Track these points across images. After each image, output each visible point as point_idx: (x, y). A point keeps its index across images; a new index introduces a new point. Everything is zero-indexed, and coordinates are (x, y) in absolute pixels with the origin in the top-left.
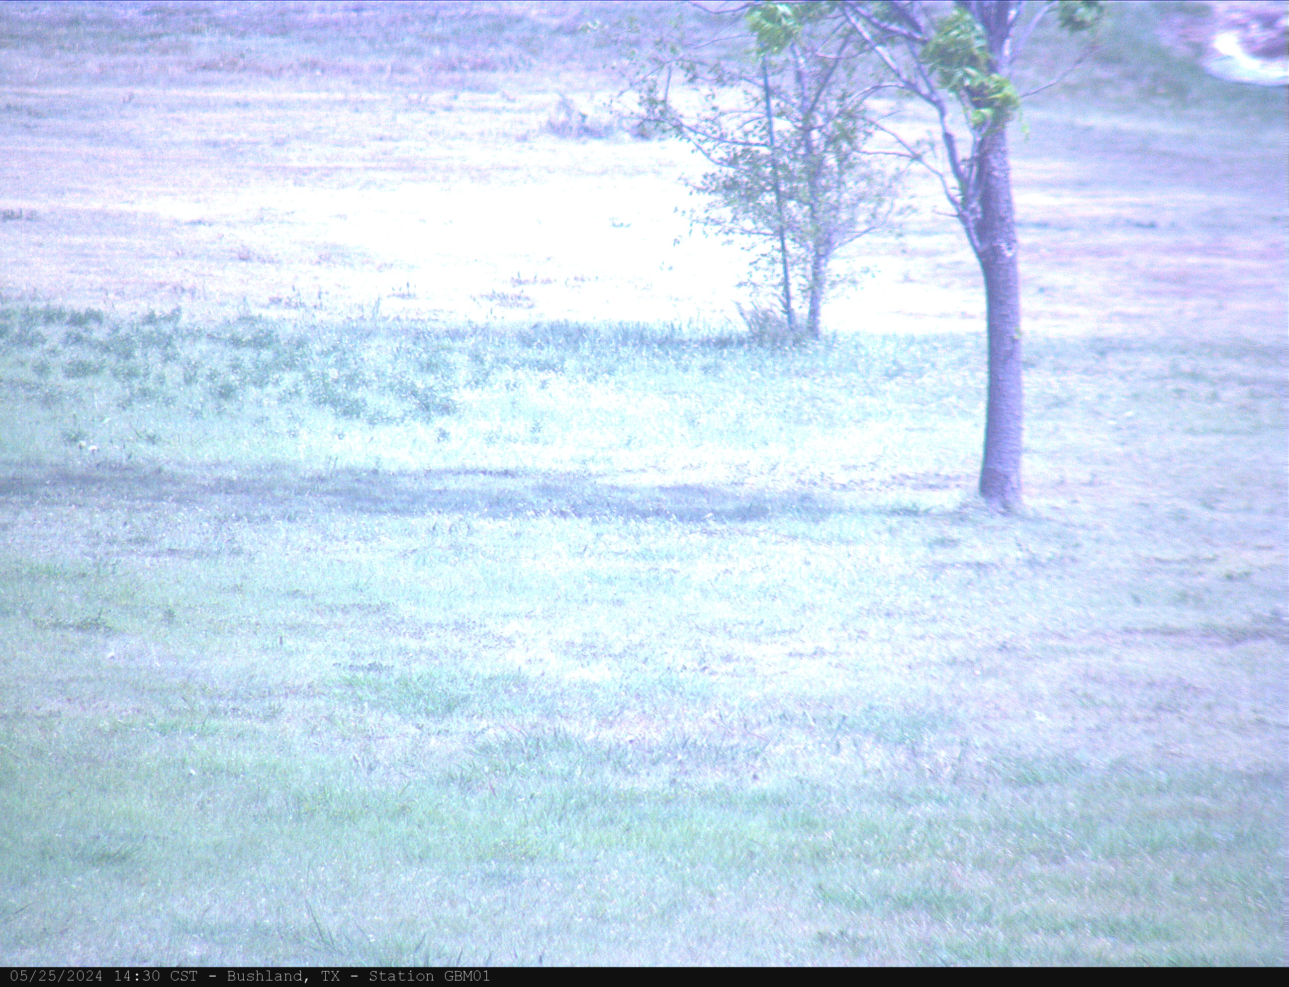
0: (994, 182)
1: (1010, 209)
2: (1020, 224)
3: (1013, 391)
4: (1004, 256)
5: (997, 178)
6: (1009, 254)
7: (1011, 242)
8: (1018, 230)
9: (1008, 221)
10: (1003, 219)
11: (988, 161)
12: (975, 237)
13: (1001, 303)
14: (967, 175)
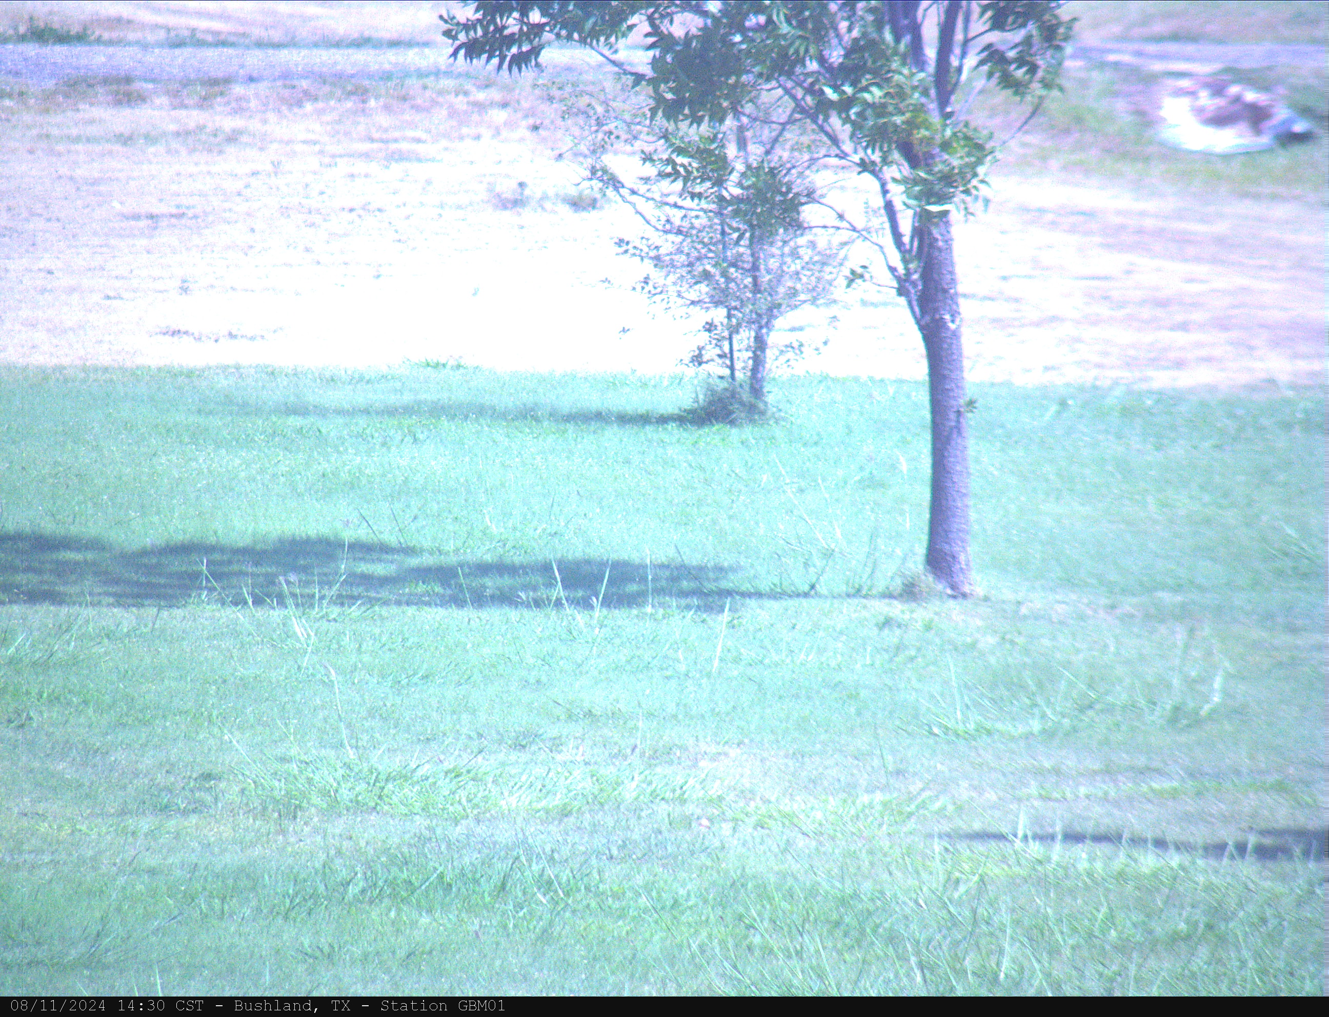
0: (936, 253)
1: (953, 281)
2: (965, 296)
3: (958, 468)
4: (948, 328)
5: (940, 250)
6: (952, 326)
7: (954, 315)
8: (961, 301)
9: (952, 291)
10: (945, 291)
11: (930, 233)
12: (917, 309)
13: (945, 377)
14: (908, 247)
